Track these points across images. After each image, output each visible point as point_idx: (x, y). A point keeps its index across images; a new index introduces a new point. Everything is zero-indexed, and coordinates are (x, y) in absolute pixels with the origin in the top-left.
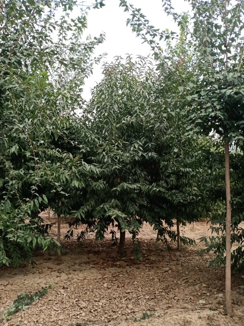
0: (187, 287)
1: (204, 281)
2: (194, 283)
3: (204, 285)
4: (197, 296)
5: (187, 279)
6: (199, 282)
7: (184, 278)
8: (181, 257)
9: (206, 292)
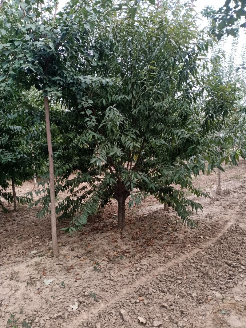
0: (21, 243)
1: (38, 234)
2: (28, 237)
3: (37, 237)
4: (30, 248)
5: (21, 235)
6: (33, 235)
7: (18, 235)
8: (18, 216)
9: (39, 243)
